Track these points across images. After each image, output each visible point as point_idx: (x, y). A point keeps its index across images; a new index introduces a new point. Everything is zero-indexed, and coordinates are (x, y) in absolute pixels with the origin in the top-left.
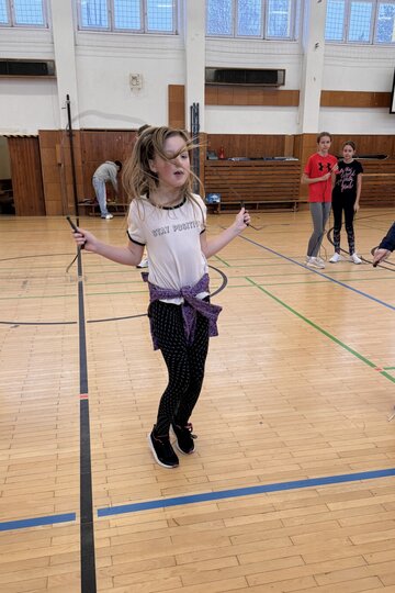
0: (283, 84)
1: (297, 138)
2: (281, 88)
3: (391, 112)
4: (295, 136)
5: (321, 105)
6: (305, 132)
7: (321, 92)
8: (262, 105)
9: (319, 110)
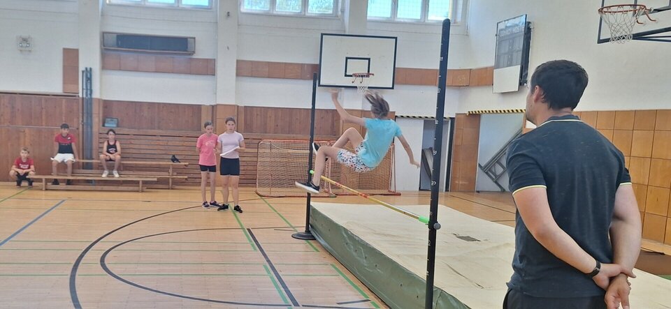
0: (194, 52)
1: (214, 109)
3: (320, 85)
4: (213, 106)
5: (237, 75)
7: (238, 61)
8: (173, 73)
9: (237, 80)
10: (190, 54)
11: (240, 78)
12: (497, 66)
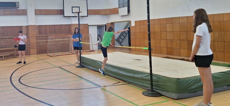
0: (19, 7)
1: (27, 27)
2: (18, 9)
3: (64, 16)
4: (27, 26)
5: (36, 14)
6: (29, 24)
7: (35, 10)
8: (11, 15)
9: (35, 16)
10: (17, 8)
11: (36, 16)
12: (119, 7)
